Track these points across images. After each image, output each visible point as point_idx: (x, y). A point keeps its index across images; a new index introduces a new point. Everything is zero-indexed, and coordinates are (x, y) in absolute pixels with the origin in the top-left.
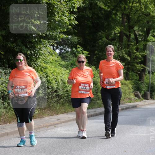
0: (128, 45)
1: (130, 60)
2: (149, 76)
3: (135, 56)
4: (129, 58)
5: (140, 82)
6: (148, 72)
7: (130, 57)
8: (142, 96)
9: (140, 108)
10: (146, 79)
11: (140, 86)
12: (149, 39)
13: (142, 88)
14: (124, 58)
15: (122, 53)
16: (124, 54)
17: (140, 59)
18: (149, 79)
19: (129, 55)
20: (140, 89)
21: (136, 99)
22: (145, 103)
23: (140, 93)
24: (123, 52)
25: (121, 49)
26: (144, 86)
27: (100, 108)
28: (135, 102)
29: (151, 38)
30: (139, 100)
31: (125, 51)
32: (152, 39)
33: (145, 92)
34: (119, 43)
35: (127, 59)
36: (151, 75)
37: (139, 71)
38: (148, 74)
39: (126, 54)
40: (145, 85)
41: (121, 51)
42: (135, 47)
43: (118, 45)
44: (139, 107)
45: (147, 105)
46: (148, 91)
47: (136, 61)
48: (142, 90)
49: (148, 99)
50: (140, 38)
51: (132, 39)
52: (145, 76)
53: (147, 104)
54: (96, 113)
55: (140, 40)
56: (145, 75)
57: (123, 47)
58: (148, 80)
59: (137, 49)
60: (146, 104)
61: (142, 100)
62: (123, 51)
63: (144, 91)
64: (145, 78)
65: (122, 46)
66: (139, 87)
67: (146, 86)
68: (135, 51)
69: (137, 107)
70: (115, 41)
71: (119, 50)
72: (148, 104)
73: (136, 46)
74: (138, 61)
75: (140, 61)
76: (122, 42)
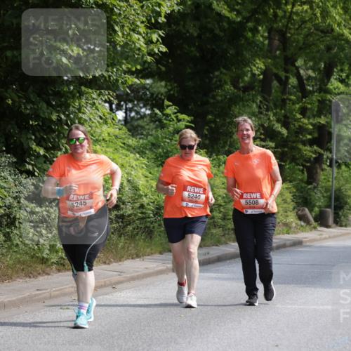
0: (284, 101)
1: (287, 136)
2: (331, 172)
3: (300, 126)
4: (284, 131)
5: (309, 187)
6: (328, 164)
7: (287, 129)
8: (316, 220)
9: (309, 246)
10: (324, 179)
11: (310, 195)
12: (331, 87)
13: (316, 201)
14: (274, 131)
15: (269, 119)
16: (274, 123)
17: (310, 134)
18: (331, 180)
19: (286, 124)
20: (311, 203)
21: (302, 226)
22: (321, 235)
23: (311, 211)
24: (272, 118)
25: (267, 110)
26: (319, 195)
27: (217, 246)
28: (298, 232)
29: (335, 86)
30: (308, 228)
31: (275, 115)
32: (337, 87)
33: (323, 209)
34: (263, 97)
35: (279, 132)
36: (335, 170)
37: (308, 160)
38: (328, 169)
39: (278, 121)
40: (321, 193)
41: (267, 115)
42: (297, 106)
43: (261, 101)
44: (308, 244)
45: (325, 239)
46: (329, 206)
47: (301, 137)
48: (314, 206)
49: (327, 226)
50: (309, 85)
51: (292, 86)
52: (322, 173)
53: (327, 236)
54: (209, 259)
55: (311, 89)
56: (323, 170)
57: (271, 105)
58: (329, 181)
59: (303, 111)
60: (324, 236)
61: (315, 228)
62: (271, 114)
63: (320, 207)
64: (323, 177)
65: (269, 103)
66: (309, 198)
67: (324, 197)
68: (299, 116)
69: (304, 244)
70: (254, 93)
71: (261, 113)
72: (330, 237)
73: (301, 104)
74: (304, 138)
75: (310, 139)
76: (269, 93)
